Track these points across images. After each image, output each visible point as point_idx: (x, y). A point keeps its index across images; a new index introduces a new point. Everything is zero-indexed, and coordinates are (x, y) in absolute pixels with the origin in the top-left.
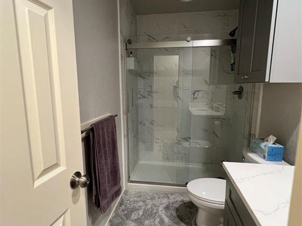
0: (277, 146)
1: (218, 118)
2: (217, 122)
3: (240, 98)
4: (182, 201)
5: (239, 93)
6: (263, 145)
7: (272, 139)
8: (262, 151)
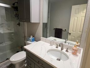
0: (33, 38)
1: (12, 33)
2: (12, 34)
3: (19, 26)
4: (7, 66)
5: (19, 24)
6: (30, 39)
7: (32, 36)
8: (30, 40)
